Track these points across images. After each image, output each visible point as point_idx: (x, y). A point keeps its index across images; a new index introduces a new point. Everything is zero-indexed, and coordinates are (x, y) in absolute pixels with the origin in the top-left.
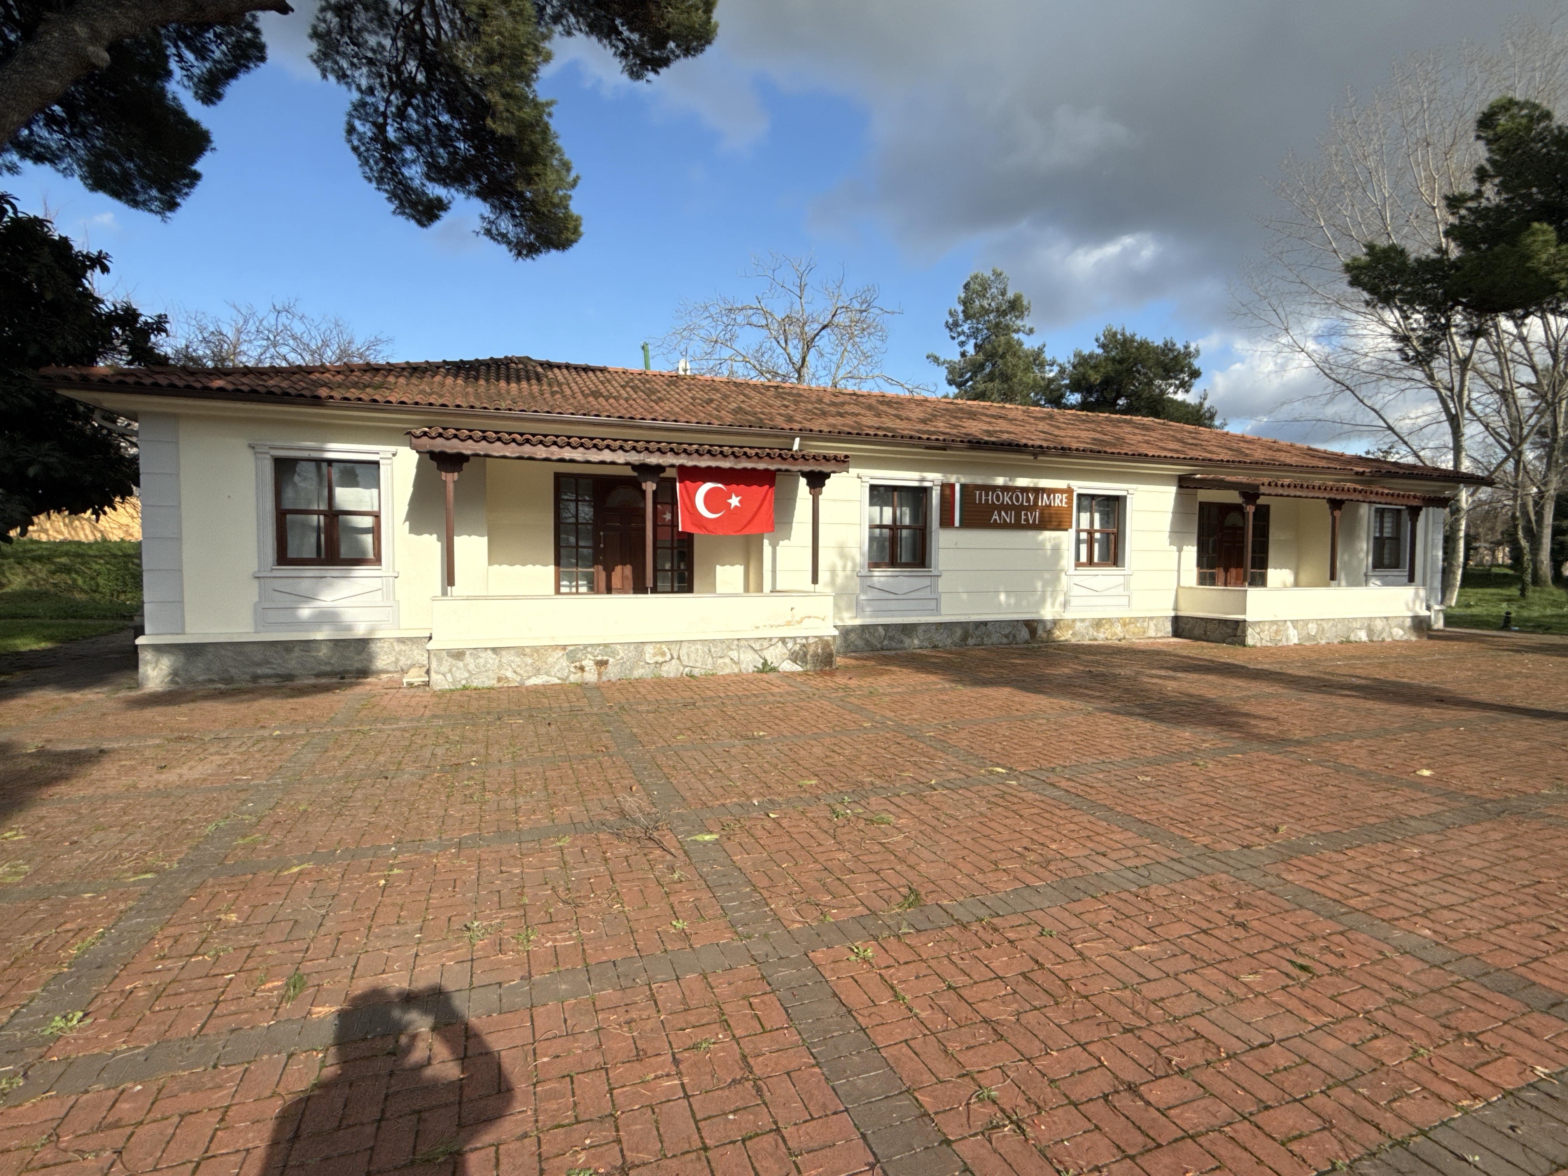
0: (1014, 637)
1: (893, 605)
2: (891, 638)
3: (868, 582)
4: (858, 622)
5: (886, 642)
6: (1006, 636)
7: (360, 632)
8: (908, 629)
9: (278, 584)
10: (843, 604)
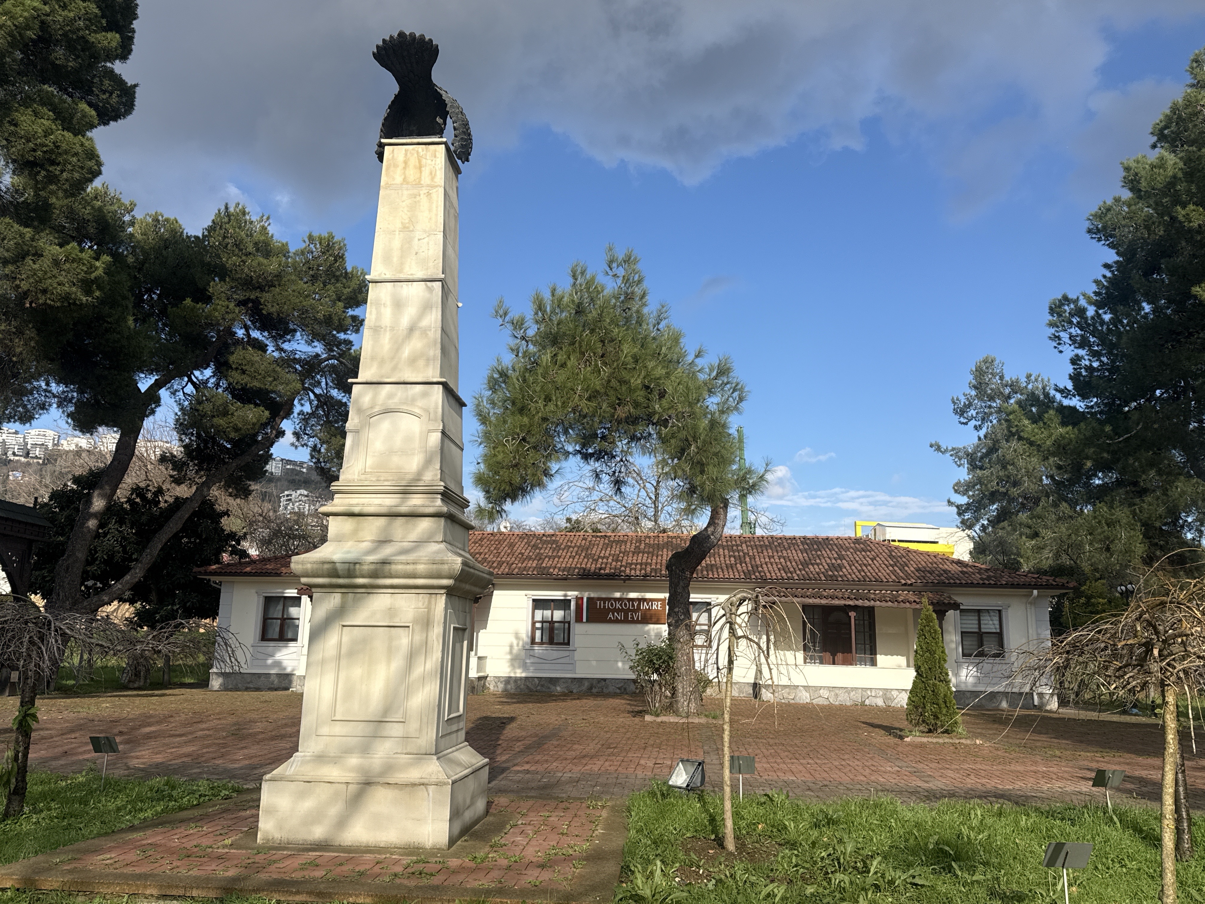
0: (625, 689)
1: (547, 666)
2: (542, 686)
3: (531, 653)
4: (524, 675)
5: (539, 688)
6: (619, 688)
7: (289, 670)
8: (553, 681)
9: (259, 649)
10: (516, 665)
